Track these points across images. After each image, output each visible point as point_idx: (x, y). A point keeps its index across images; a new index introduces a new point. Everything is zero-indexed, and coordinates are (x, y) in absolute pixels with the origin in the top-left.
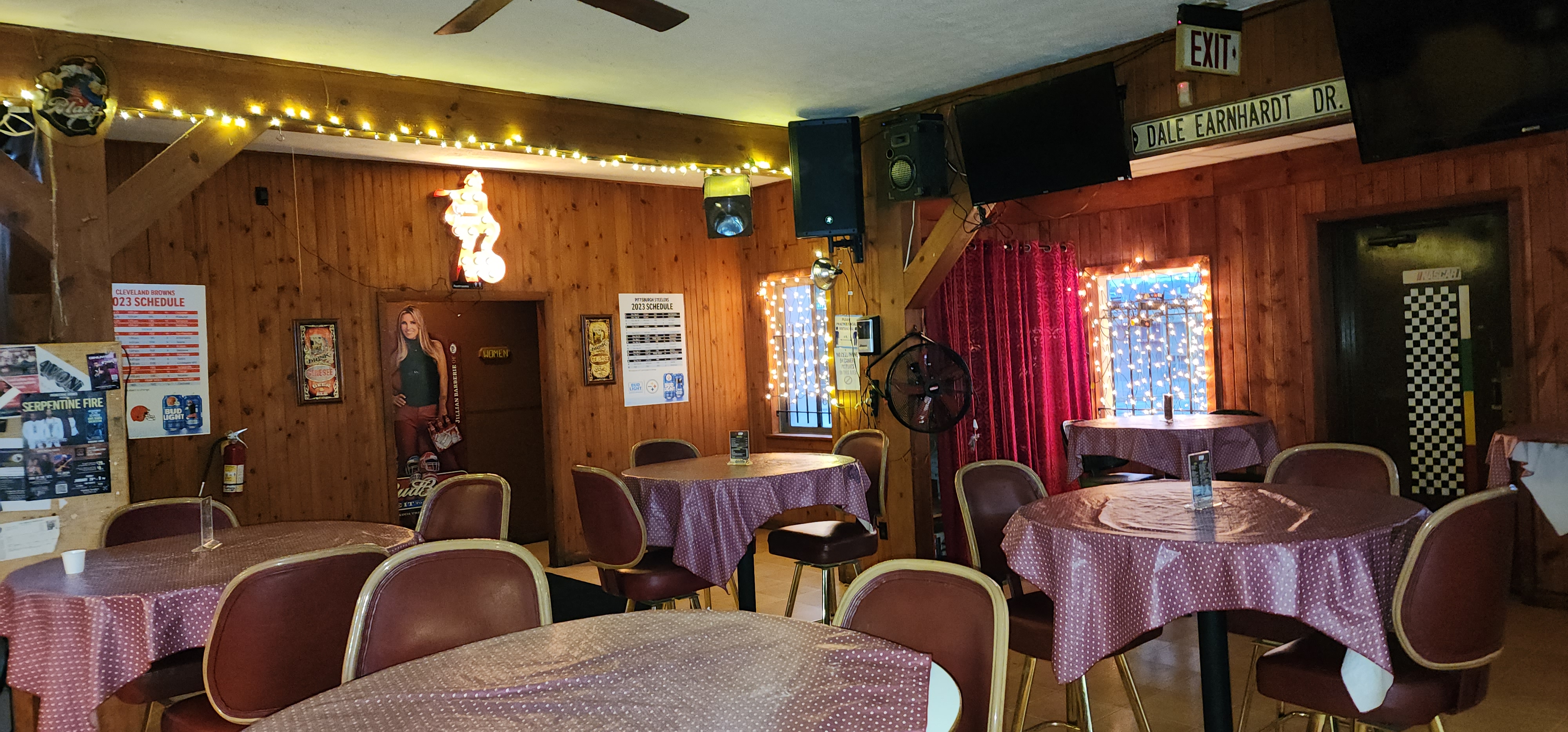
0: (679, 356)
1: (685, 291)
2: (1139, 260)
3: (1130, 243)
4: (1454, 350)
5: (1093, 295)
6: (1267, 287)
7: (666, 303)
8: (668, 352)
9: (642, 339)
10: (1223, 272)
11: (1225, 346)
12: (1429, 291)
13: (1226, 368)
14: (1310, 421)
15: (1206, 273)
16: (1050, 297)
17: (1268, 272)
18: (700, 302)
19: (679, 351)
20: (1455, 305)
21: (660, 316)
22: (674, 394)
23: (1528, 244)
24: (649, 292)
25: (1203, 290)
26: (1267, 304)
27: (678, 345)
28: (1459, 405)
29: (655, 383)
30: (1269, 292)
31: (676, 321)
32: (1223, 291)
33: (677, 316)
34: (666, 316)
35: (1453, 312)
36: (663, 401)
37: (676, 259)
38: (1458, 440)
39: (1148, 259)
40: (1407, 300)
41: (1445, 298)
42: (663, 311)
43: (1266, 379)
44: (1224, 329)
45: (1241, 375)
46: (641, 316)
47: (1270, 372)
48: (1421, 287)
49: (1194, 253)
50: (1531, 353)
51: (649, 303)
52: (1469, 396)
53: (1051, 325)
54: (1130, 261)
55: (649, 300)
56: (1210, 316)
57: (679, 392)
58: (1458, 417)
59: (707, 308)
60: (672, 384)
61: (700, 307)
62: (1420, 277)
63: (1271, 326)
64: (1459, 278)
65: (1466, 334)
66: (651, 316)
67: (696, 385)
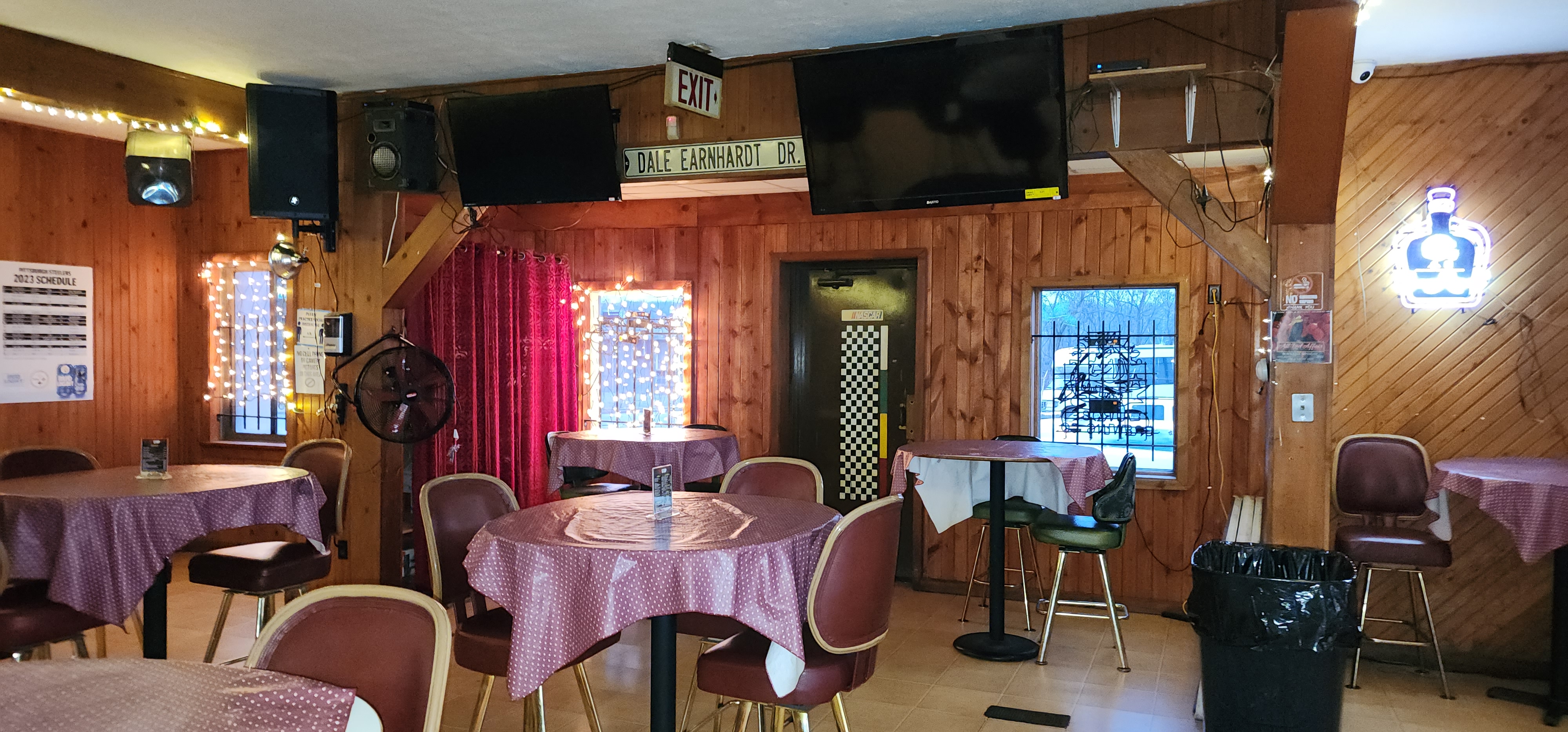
0: (82, 343)
1: (95, 265)
2: (629, 279)
3: (621, 261)
4: (876, 379)
5: (585, 309)
6: (738, 315)
7: (67, 276)
8: (66, 337)
9: (27, 319)
10: (702, 297)
11: (700, 366)
12: (860, 328)
13: (701, 386)
14: (766, 436)
15: (688, 297)
16: (542, 307)
17: (739, 300)
18: (116, 279)
19: (83, 337)
20: (877, 341)
21: (56, 292)
22: (72, 390)
23: (929, 296)
24: (43, 261)
25: (684, 314)
26: (737, 330)
27: (80, 330)
28: (877, 425)
29: (45, 377)
30: (740, 319)
31: (80, 300)
32: (701, 316)
33: (83, 294)
34: (66, 293)
35: (876, 347)
36: (56, 398)
37: (85, 224)
38: (876, 454)
39: (637, 279)
40: (844, 335)
41: (871, 335)
42: (61, 287)
43: (733, 397)
44: (701, 350)
45: (713, 393)
46: (28, 290)
47: (737, 392)
48: (855, 324)
49: (679, 277)
50: (927, 384)
51: (41, 275)
52: (884, 417)
53: (543, 335)
54: (621, 280)
55: (40, 271)
56: (689, 337)
57: (79, 387)
58: (875, 435)
59: (126, 287)
60: (69, 378)
61: (117, 285)
62: (854, 316)
63: (740, 350)
64: (882, 319)
65: (884, 366)
66: (43, 291)
67: (105, 379)
